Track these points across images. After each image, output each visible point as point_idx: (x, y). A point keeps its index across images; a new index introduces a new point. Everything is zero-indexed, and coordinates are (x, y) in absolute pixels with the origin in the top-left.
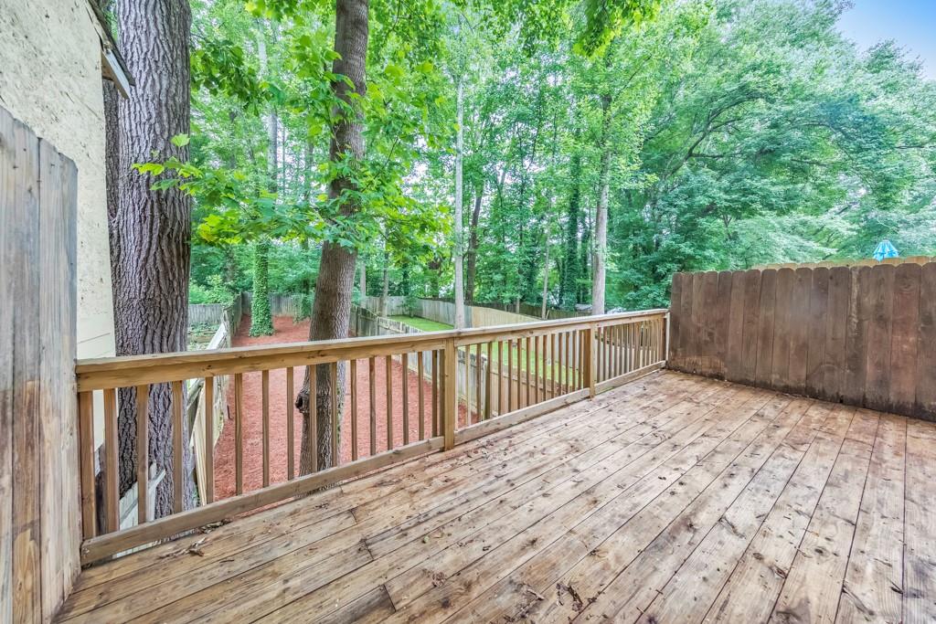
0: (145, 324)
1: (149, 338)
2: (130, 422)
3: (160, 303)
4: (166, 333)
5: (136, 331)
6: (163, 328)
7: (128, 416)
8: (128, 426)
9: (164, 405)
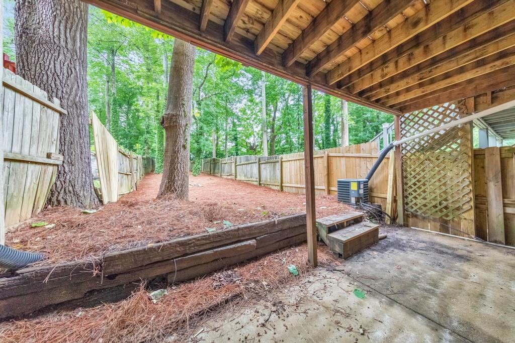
0: (55, 14)
1: (57, 23)
2: (43, 72)
3: (64, 4)
4: (69, 26)
5: (48, 16)
6: (67, 22)
7: (42, 69)
8: (42, 75)
9: (68, 73)
